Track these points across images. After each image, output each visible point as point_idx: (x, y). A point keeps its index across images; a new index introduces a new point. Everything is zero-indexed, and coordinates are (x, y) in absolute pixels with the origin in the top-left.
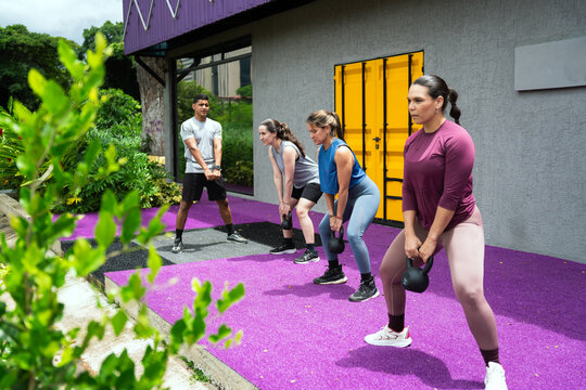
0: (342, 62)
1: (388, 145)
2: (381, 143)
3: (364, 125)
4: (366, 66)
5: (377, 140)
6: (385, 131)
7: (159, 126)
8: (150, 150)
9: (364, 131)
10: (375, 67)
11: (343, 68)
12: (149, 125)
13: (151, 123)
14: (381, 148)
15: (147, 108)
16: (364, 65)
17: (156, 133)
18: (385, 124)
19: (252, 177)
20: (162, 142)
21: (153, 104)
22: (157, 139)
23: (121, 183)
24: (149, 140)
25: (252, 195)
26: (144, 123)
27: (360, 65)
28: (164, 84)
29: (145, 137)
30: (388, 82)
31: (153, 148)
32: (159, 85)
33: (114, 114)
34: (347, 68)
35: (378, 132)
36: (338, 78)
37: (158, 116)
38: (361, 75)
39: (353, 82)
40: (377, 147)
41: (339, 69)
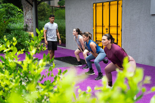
0: (95, 2)
1: (110, 31)
2: (108, 31)
3: (103, 24)
4: (104, 4)
5: (107, 29)
6: (109, 26)
7: (31, 21)
8: (27, 30)
9: (103, 26)
10: (106, 4)
11: (96, 4)
12: (27, 20)
13: (28, 20)
14: (108, 32)
15: (26, 14)
16: (103, 4)
17: (29, 23)
18: (110, 24)
19: (65, 40)
20: (32, 27)
21: (28, 13)
22: (30, 26)
23: (20, 43)
24: (27, 26)
25: (65, 47)
26: (25, 20)
27: (101, 4)
28: (32, 6)
29: (25, 25)
30: (111, 10)
31: (28, 29)
32: (30, 6)
33: (10, 13)
34: (98, 4)
35: (107, 27)
36: (94, 8)
37: (30, 17)
38: (102, 7)
39: (99, 9)
40: (107, 32)
41: (95, 5)
